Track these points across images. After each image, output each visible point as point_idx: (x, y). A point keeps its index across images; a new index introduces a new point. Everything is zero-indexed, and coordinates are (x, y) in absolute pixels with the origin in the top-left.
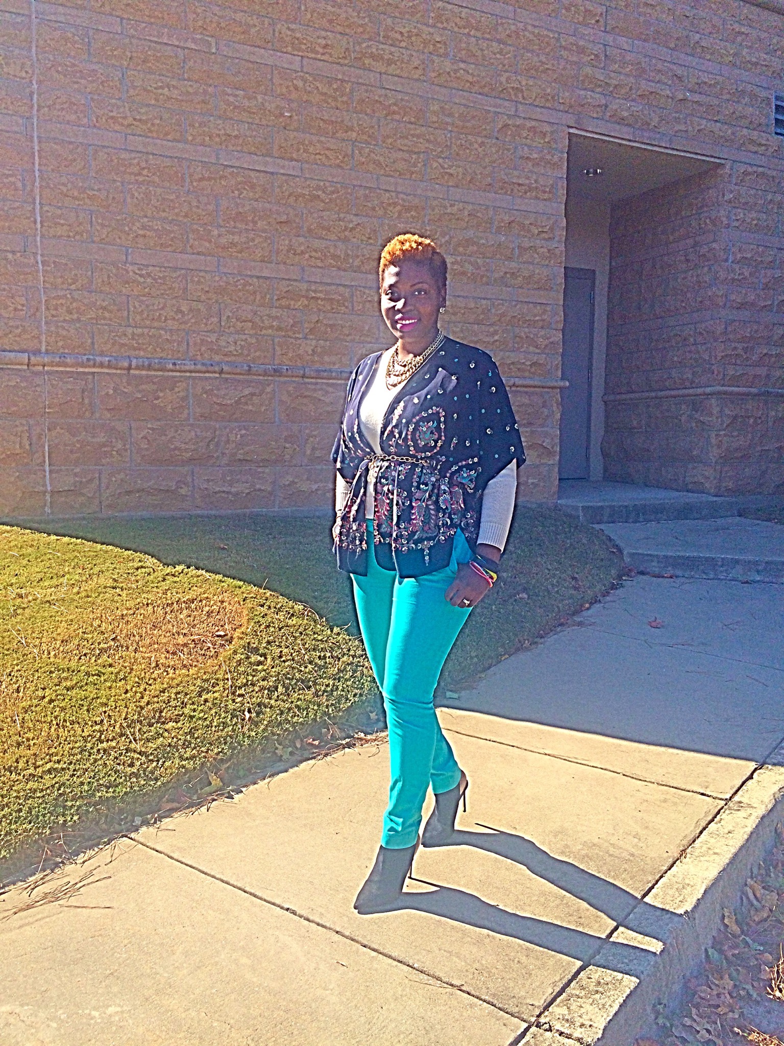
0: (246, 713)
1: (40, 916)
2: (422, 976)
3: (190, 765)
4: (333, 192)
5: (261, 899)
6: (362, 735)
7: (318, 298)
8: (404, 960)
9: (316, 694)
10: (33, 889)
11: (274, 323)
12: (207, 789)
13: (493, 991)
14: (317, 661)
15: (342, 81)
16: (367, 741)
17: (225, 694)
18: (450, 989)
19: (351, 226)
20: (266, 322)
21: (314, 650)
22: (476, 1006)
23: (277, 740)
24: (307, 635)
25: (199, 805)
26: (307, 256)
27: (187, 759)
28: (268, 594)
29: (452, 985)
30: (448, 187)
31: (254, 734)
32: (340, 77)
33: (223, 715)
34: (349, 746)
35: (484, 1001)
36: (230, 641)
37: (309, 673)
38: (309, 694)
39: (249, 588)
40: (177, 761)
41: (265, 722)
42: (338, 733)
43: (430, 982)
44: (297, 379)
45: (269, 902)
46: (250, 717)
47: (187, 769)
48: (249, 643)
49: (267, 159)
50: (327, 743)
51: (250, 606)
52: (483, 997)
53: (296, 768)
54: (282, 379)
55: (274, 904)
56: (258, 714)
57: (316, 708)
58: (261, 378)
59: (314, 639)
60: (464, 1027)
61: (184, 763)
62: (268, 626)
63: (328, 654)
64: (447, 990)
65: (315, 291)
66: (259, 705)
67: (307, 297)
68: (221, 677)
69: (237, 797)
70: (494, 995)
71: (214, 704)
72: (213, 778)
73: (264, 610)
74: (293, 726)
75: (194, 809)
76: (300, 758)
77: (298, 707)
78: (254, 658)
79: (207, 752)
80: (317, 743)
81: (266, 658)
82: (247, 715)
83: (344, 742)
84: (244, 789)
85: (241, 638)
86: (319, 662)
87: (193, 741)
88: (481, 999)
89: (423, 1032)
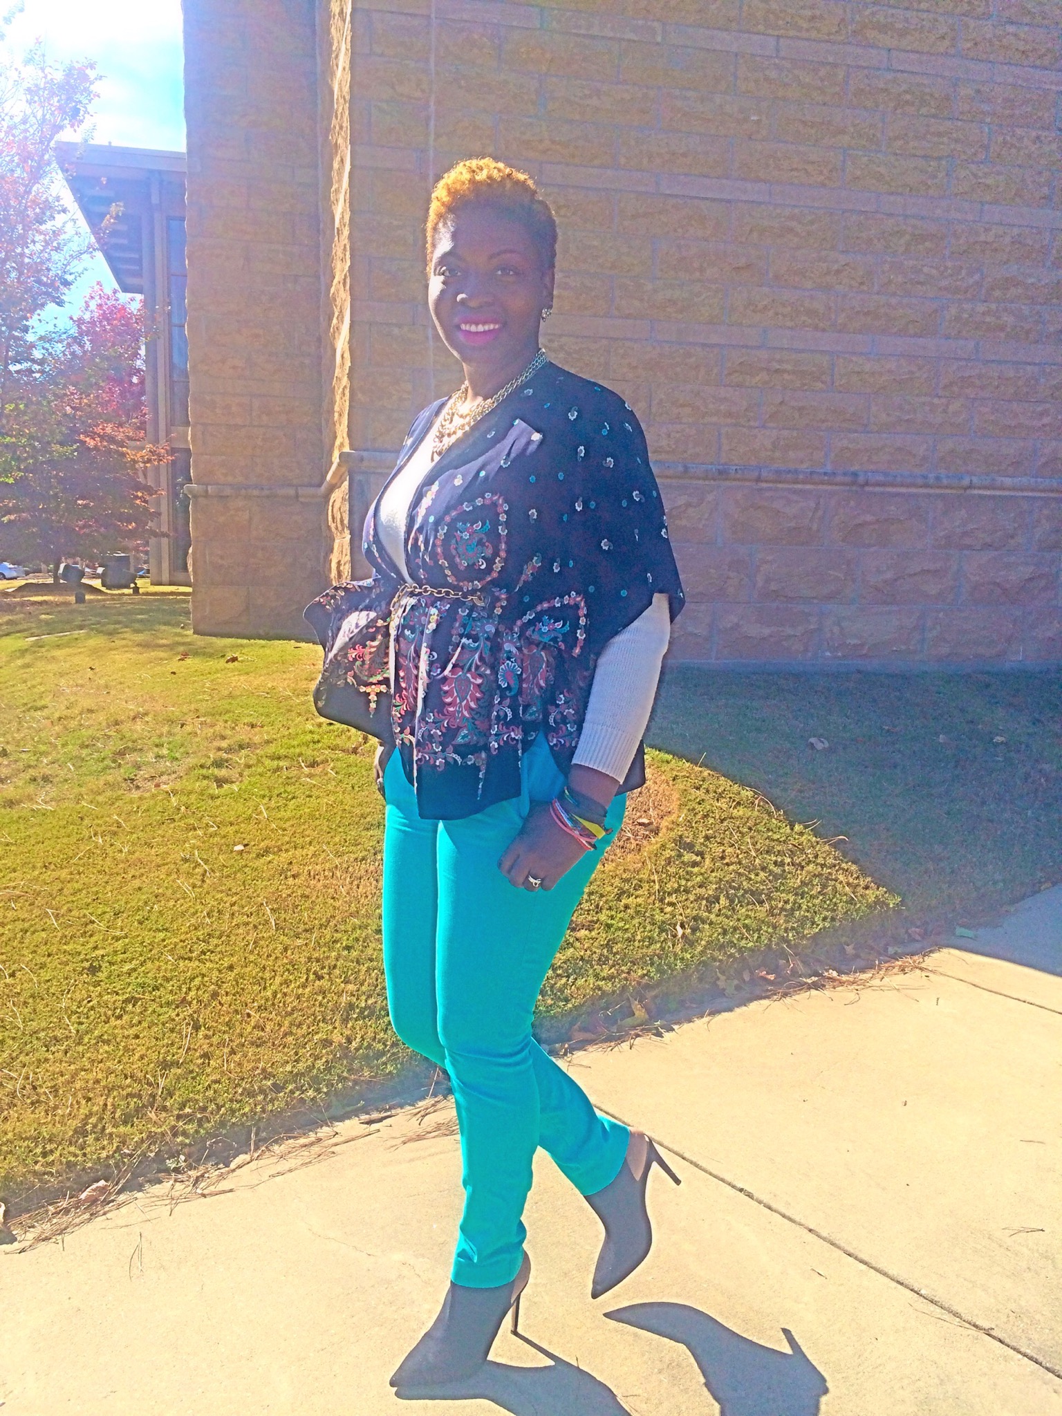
0: (678, 927)
1: (433, 1150)
2: (932, 1307)
3: (608, 987)
4: (812, 222)
5: (705, 1171)
6: (835, 974)
7: (785, 371)
8: (906, 1282)
9: (771, 913)
10: (423, 1116)
11: (722, 407)
12: (629, 1021)
13: (1037, 1344)
14: (772, 867)
15: (835, 65)
16: (842, 983)
17: (650, 900)
18: (973, 1332)
19: (836, 267)
20: (711, 406)
21: (767, 852)
22: (1012, 1359)
23: (719, 967)
24: (758, 831)
25: (620, 1039)
26: (771, 313)
27: (604, 979)
28: (706, 774)
29: (975, 1326)
30: (982, 203)
31: (689, 956)
32: (831, 59)
33: (648, 928)
34: (816, 986)
35: (1025, 1355)
36: (656, 832)
37: (762, 882)
38: (762, 911)
39: (681, 763)
40: (591, 980)
41: (703, 943)
42: (801, 968)
43: (944, 1317)
44: (747, 484)
45: (715, 1177)
46: (684, 934)
47: (604, 992)
48: (681, 837)
49: (724, 181)
50: (786, 979)
51: (682, 787)
52: (1022, 1350)
53: (744, 1008)
54: (728, 483)
55: (723, 1180)
56: (694, 930)
57: (770, 930)
58: (700, 482)
59: (768, 838)
60: (995, 1384)
61: (600, 983)
62: (706, 816)
63: (788, 860)
64: (970, 1332)
65: (780, 361)
66: (695, 918)
67: (768, 370)
68: (645, 877)
69: (667, 1036)
70: (1039, 1350)
71: (637, 913)
72: (636, 1006)
73: (700, 794)
74: (740, 950)
75: (613, 1044)
76: (748, 995)
77: (746, 926)
78: (688, 857)
79: (628, 973)
80: (771, 977)
81: (703, 858)
82: (680, 931)
83: (809, 981)
84: (675, 1027)
85: (672, 830)
86: (777, 870)
87: (611, 956)
88: (1019, 1352)
89: (937, 1381)
